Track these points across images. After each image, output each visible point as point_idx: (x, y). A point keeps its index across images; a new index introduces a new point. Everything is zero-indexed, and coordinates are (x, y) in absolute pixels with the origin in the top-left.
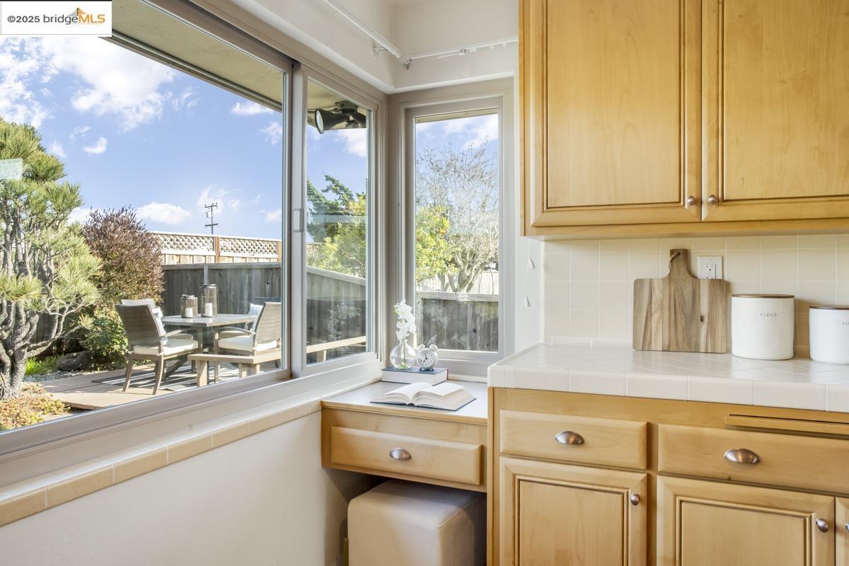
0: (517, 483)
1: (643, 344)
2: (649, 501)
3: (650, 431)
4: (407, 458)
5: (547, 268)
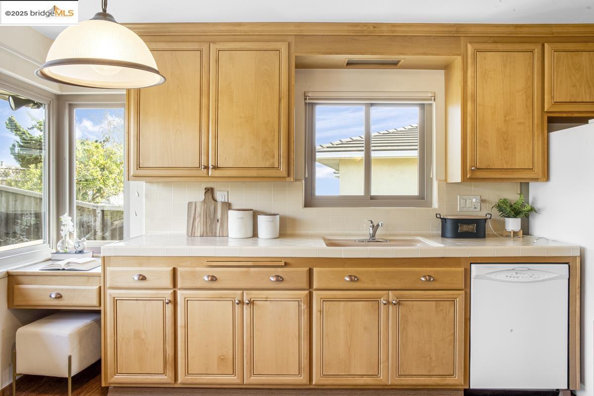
0: (115, 301)
1: (191, 234)
2: (175, 302)
3: (174, 271)
4: (59, 297)
5: (146, 196)
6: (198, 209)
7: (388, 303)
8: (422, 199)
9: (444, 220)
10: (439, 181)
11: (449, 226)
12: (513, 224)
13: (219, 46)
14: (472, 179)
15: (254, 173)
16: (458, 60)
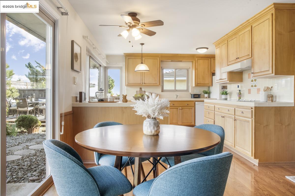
6: (138, 92)
7: (180, 109)
8: (187, 90)
9: (192, 94)
10: (191, 86)
11: (193, 96)
12: (206, 95)
13: (145, 58)
14: (197, 86)
15: (152, 84)
16: (194, 61)
